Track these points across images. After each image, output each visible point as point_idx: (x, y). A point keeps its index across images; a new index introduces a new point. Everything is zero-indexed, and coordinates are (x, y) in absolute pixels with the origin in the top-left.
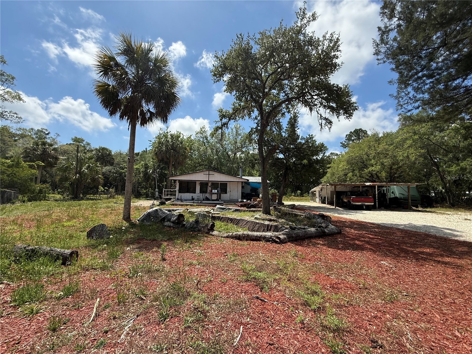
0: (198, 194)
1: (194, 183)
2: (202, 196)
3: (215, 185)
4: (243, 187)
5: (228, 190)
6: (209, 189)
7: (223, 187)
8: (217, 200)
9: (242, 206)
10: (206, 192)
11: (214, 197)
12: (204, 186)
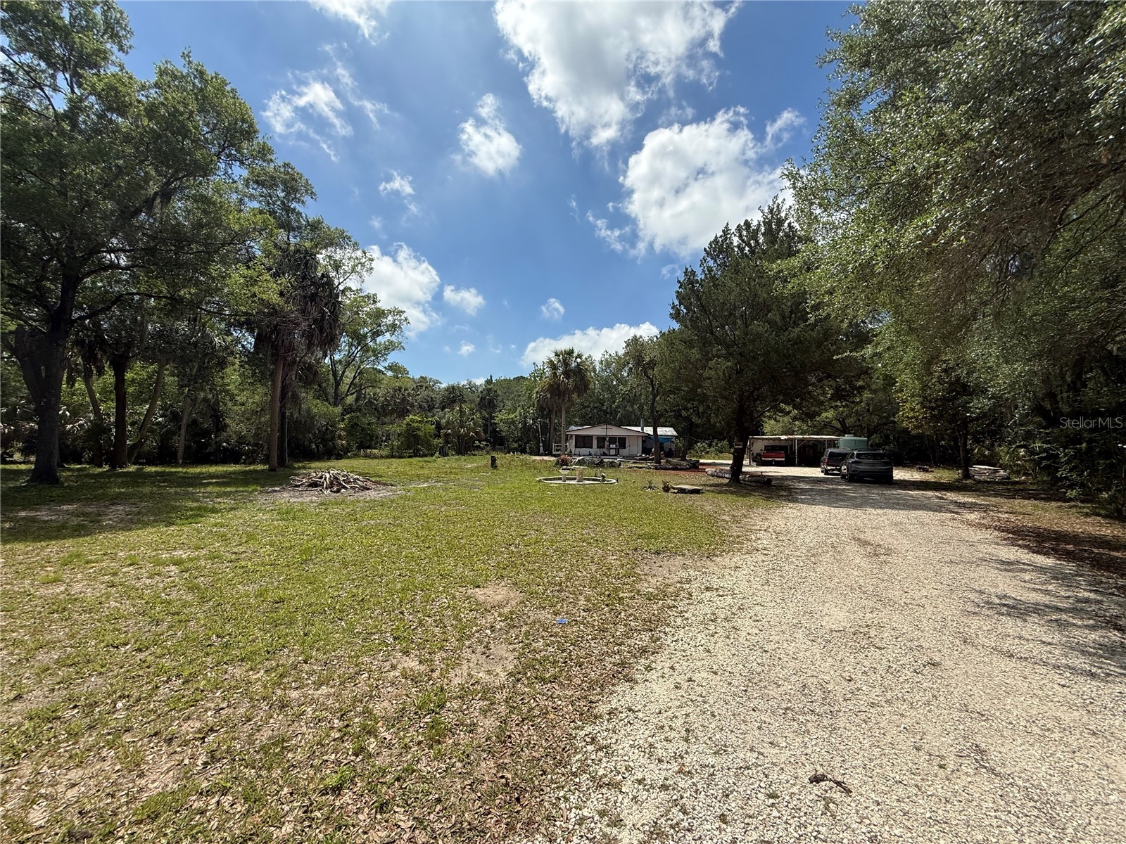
0: (594, 449)
1: (591, 437)
2: (599, 451)
3: (613, 440)
4: (643, 442)
5: (627, 444)
6: (607, 443)
7: (622, 442)
8: (615, 455)
9: (640, 460)
10: (604, 447)
11: (613, 452)
12: (601, 440)
